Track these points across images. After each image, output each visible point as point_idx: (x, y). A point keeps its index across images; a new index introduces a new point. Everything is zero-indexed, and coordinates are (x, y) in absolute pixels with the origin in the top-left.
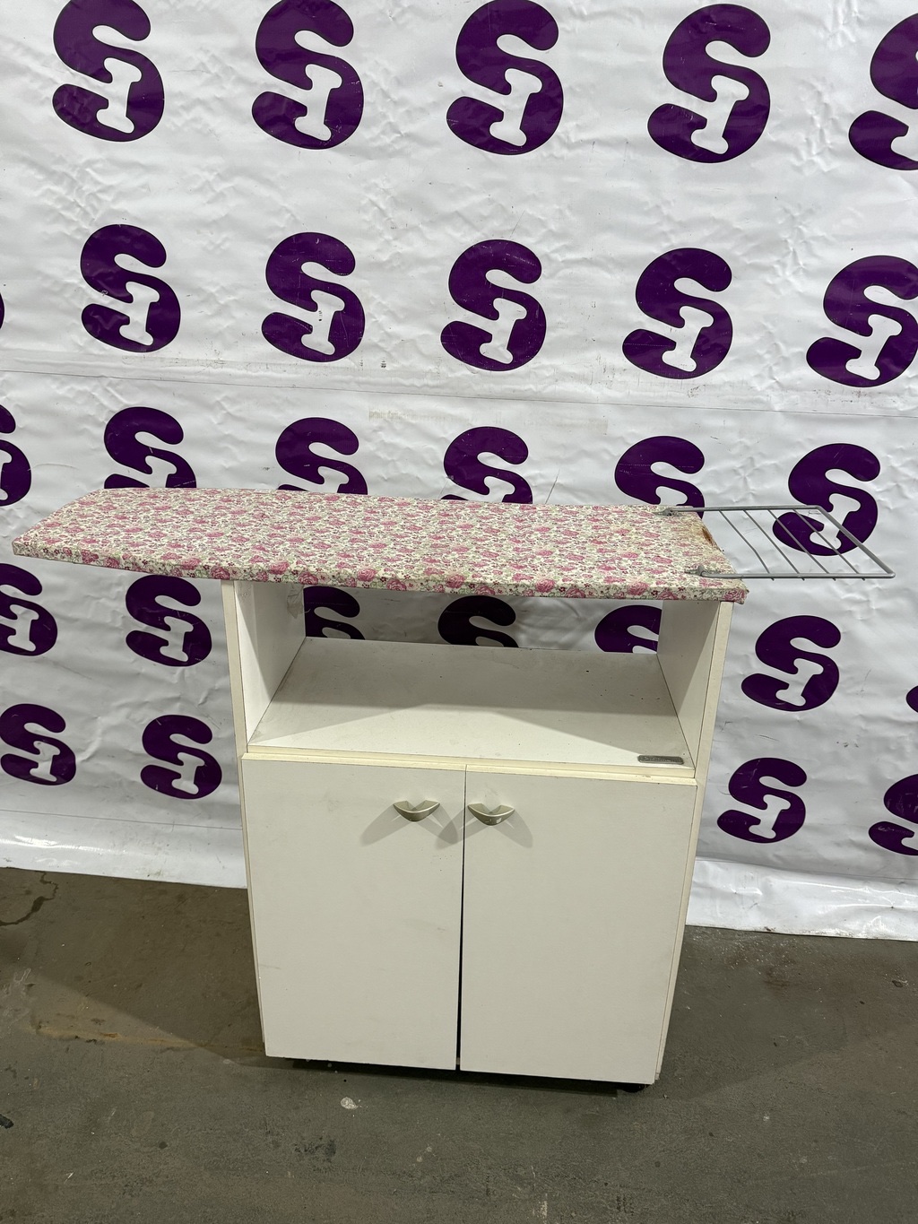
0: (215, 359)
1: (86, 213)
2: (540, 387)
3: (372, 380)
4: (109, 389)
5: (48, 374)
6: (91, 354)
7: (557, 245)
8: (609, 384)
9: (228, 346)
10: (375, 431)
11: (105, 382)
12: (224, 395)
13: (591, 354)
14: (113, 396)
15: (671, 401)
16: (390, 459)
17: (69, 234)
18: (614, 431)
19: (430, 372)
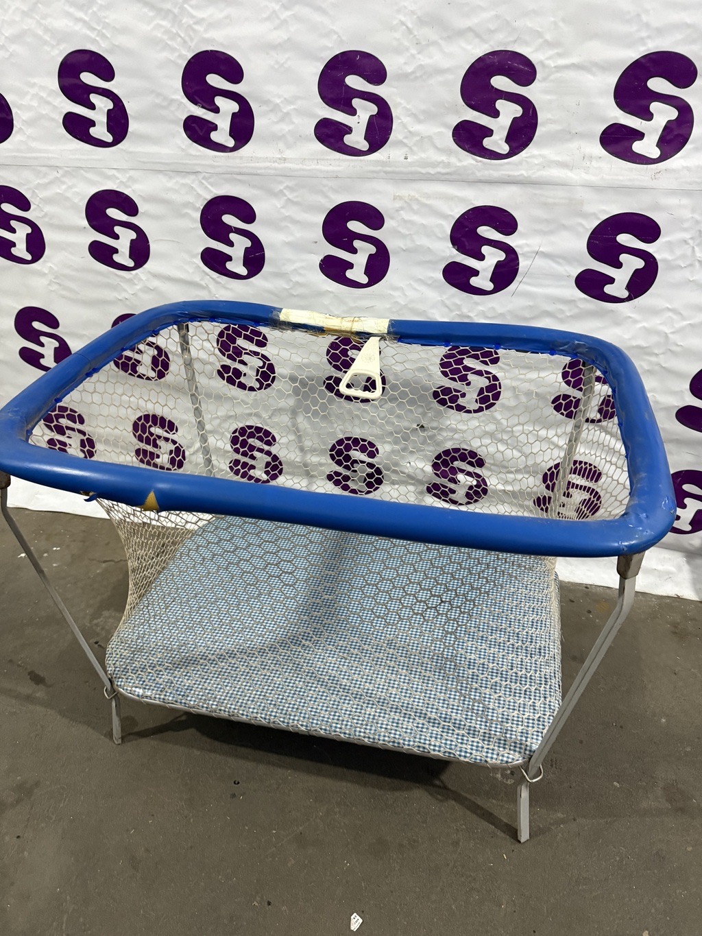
0: (280, 156)
1: (185, 42)
2: (530, 172)
3: (397, 169)
4: (203, 181)
5: (160, 171)
6: (191, 155)
7: (551, 52)
8: (587, 170)
9: (289, 147)
10: (397, 211)
11: (200, 176)
12: (285, 185)
13: (574, 145)
14: (206, 187)
15: (637, 183)
16: (407, 233)
17: (172, 59)
18: (588, 208)
19: (442, 162)
